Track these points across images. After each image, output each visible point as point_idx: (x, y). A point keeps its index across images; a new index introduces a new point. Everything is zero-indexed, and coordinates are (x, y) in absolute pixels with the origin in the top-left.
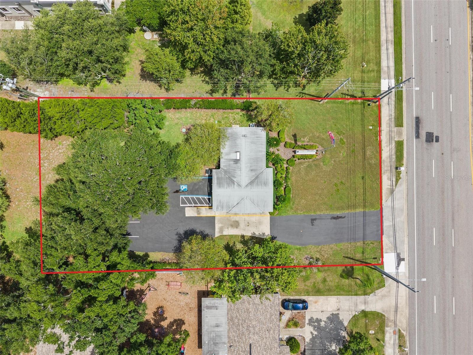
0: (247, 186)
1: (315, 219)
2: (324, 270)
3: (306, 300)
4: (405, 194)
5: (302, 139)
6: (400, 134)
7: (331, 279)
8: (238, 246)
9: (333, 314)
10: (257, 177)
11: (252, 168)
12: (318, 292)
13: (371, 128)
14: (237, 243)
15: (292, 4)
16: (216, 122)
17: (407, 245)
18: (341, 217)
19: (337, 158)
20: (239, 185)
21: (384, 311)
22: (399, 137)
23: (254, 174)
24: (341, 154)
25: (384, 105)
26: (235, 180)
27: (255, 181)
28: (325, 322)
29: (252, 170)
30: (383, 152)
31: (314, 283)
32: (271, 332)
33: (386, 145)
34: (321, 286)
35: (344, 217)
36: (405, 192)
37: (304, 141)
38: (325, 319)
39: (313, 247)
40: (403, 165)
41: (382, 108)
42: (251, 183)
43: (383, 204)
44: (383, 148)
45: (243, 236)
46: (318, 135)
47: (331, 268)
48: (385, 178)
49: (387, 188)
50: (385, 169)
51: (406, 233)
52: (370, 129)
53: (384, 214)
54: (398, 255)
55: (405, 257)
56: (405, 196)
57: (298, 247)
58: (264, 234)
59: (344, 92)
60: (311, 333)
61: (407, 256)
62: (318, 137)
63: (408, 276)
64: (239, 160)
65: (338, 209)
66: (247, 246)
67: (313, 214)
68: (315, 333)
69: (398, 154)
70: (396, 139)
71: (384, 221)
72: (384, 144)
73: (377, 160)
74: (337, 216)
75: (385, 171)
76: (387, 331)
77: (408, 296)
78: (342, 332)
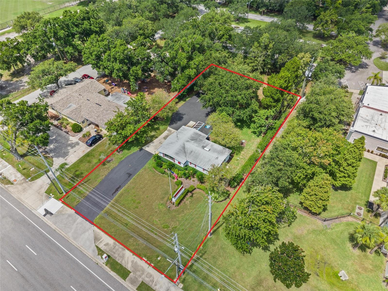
0: (184, 144)
1: (129, 177)
2: (95, 165)
3: (90, 148)
4: (84, 249)
5: (190, 200)
6: (133, 282)
7: (86, 166)
8: (154, 133)
9: (67, 155)
10: (185, 152)
11: (193, 152)
12: (88, 155)
13: (159, 259)
14: (155, 133)
15: (317, 263)
16: (238, 159)
17: (50, 225)
18: (115, 192)
19: (158, 215)
20: (188, 141)
21: (33, 183)
22: (131, 278)
23: (189, 152)
24: (157, 220)
25: (170, 285)
26: (193, 141)
27: (183, 150)
28: (69, 150)
29: (192, 152)
30: (132, 254)
31: (94, 156)
32: (96, 118)
33: (135, 261)
34: (88, 159)
35: (113, 194)
36: (86, 251)
37: (187, 200)
38: (70, 150)
39: (114, 166)
40: (106, 265)
41: (168, 280)
42: (184, 148)
43: (95, 227)
44: (134, 256)
45: (157, 137)
46: (185, 212)
47: (92, 169)
48: (111, 241)
49: (102, 238)
50: (117, 247)
51: (58, 230)
52: (158, 257)
53: (87, 222)
54: (51, 214)
55: (45, 218)
56: (82, 249)
57: (123, 159)
58: (148, 147)
59: (206, 254)
60: (72, 141)
61: (44, 220)
62: (183, 211)
63: (32, 211)
64: (204, 149)
65: (122, 194)
66: (150, 137)
67: (134, 177)
68: (69, 142)
69: (118, 267)
70: (131, 274)
71: (83, 219)
72: (137, 259)
73: (130, 245)
74: (118, 190)
75: (115, 245)
76: (22, 177)
77: (22, 202)
78: (53, 155)
